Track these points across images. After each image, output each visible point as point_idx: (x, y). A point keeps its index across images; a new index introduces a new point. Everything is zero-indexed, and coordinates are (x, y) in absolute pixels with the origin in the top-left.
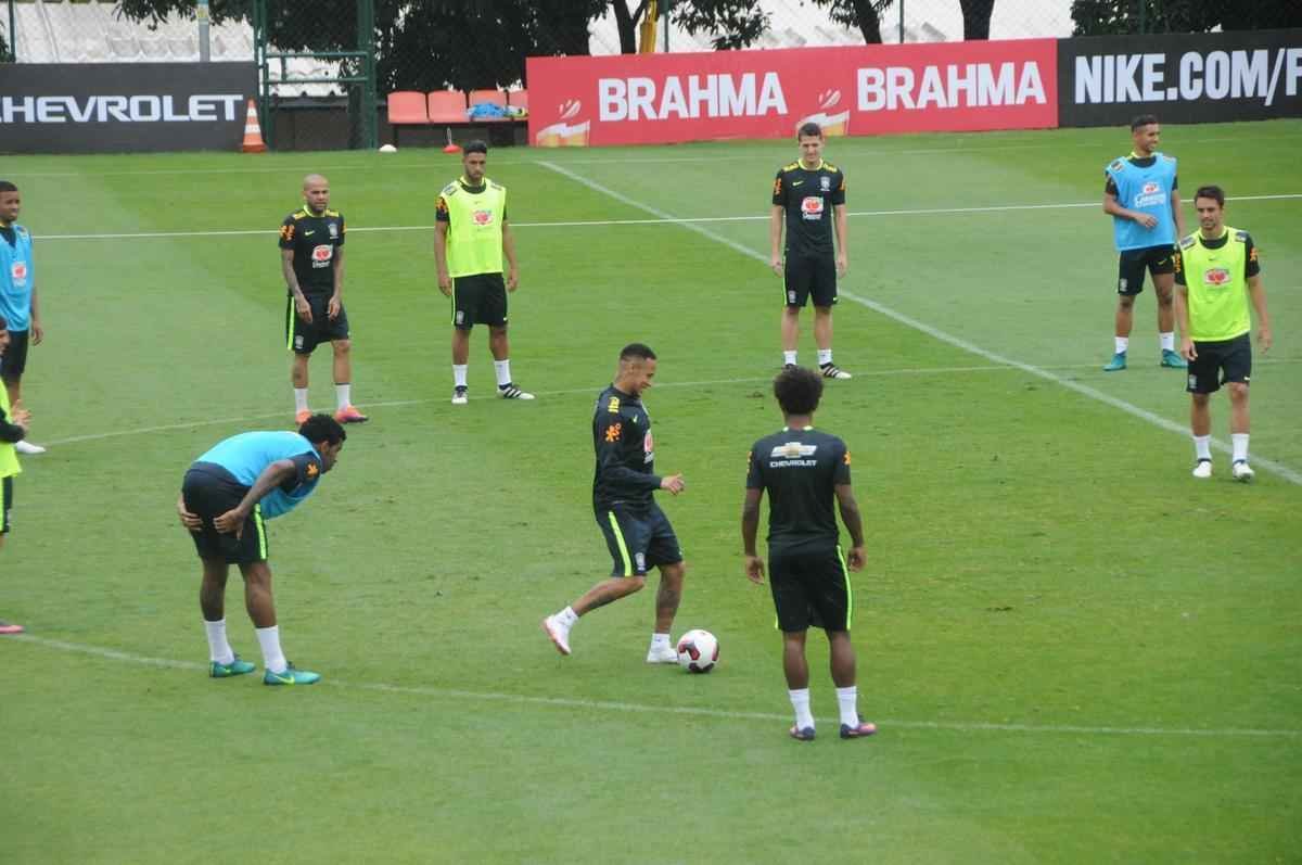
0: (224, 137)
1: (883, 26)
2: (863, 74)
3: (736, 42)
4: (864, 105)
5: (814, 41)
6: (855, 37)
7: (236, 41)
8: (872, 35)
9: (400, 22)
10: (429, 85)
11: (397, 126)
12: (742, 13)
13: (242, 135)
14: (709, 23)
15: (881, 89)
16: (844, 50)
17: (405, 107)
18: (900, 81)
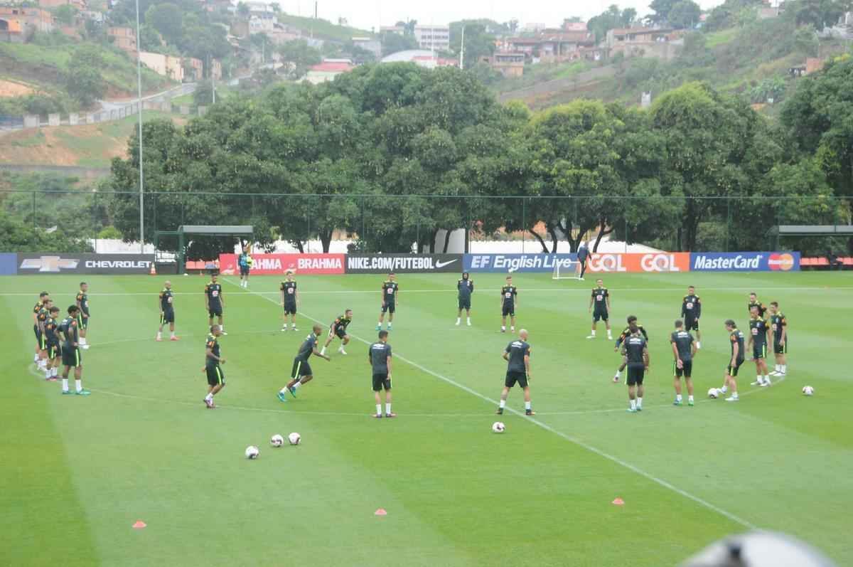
0: (146, 271)
1: (304, 249)
2: (300, 260)
3: (269, 252)
4: (300, 267)
5: (288, 252)
6: (298, 251)
7: (150, 249)
8: (302, 251)
9: (190, 245)
10: (196, 260)
11: (189, 270)
12: (270, 245)
13: (150, 271)
14: (263, 247)
15: (304, 264)
16: (296, 254)
17: (190, 265)
18: (308, 262)
